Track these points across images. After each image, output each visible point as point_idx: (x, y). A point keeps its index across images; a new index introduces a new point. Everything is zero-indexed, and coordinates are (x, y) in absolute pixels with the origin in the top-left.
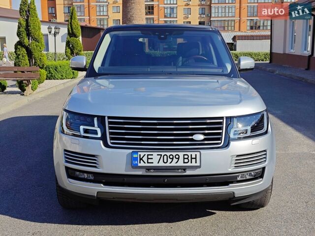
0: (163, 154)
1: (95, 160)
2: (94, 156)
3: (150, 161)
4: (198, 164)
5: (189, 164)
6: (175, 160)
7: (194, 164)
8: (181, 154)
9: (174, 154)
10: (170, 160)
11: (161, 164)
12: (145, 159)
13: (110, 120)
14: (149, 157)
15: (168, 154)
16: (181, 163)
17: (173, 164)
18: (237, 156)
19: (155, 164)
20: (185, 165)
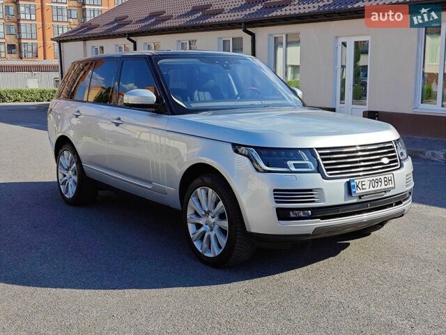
0: (371, 179)
1: (312, 194)
2: (311, 190)
3: (364, 187)
4: (393, 186)
5: (388, 186)
6: (380, 183)
7: (391, 186)
8: (382, 177)
9: (378, 178)
10: (376, 184)
11: (372, 189)
12: (360, 186)
13: (320, 152)
14: (363, 183)
15: (374, 178)
16: (383, 187)
17: (379, 188)
19: (368, 190)
20: (386, 187)
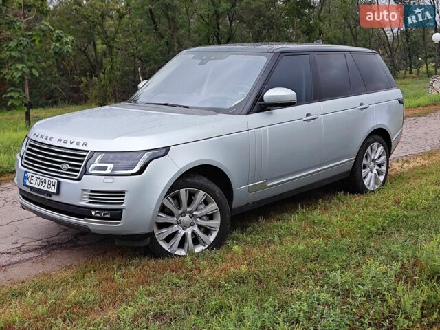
0: (39, 177)
3: (32, 181)
4: (55, 191)
5: (50, 190)
6: (44, 184)
7: (53, 191)
8: (47, 179)
9: (44, 178)
11: (36, 186)
12: (29, 179)
13: (30, 142)
14: (32, 178)
15: (41, 177)
16: (46, 189)
17: (42, 188)
18: (92, 191)
19: (34, 185)
20: (48, 190)
